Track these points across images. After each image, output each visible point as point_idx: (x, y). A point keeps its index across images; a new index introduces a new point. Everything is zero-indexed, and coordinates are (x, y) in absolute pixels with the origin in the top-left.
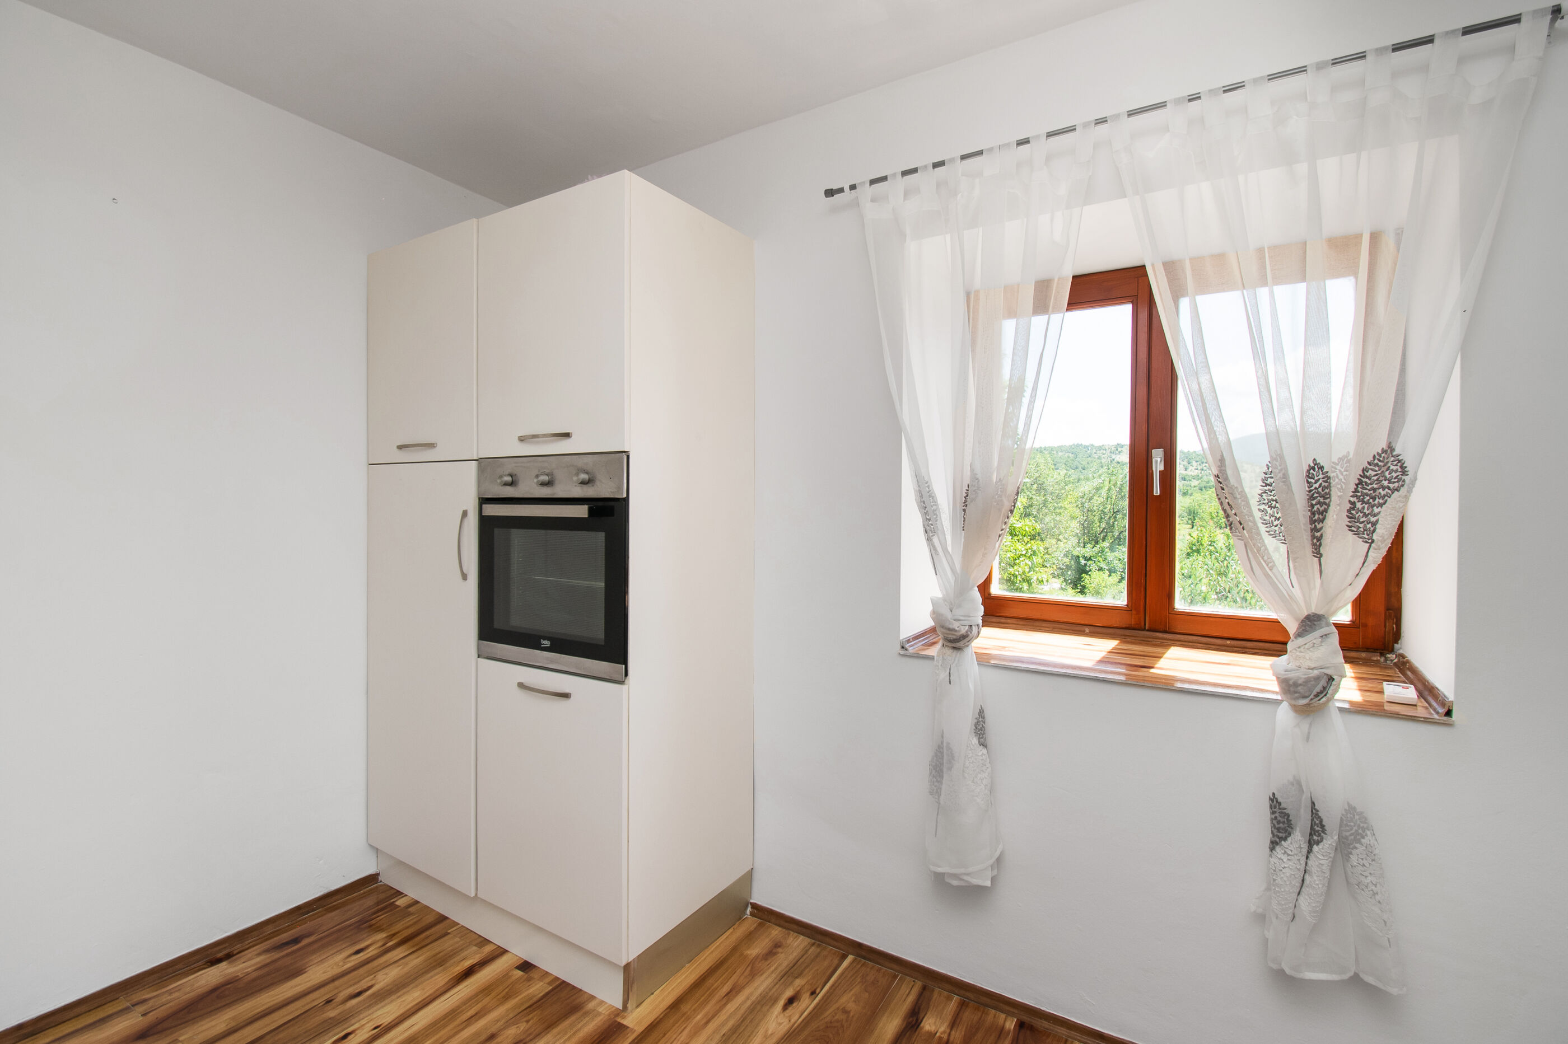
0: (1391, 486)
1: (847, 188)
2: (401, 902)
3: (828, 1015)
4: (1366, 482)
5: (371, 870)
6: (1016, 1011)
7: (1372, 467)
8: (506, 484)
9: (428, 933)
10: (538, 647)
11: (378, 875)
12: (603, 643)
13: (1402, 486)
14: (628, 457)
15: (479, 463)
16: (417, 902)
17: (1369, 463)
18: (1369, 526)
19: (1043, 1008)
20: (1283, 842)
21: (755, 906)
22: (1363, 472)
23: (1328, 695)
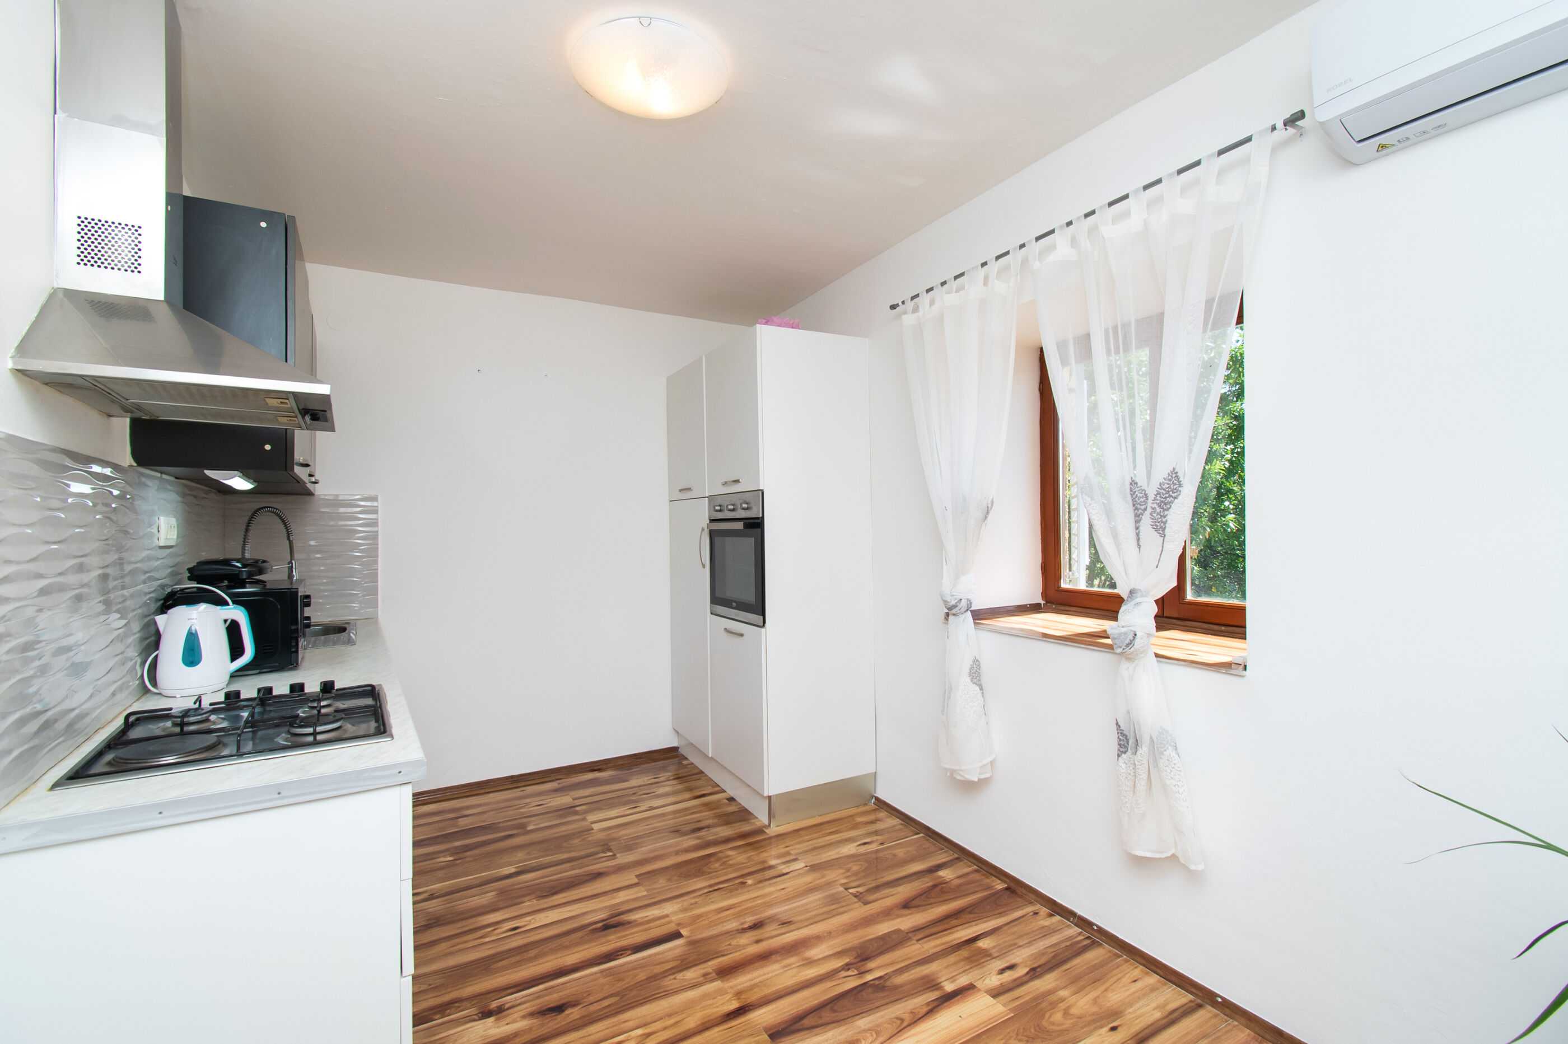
0: (1173, 495)
1: (900, 304)
2: (685, 762)
3: (881, 854)
4: (1163, 493)
5: (675, 744)
6: (1008, 881)
7: (1167, 482)
8: (717, 511)
9: (690, 777)
10: (731, 607)
11: (678, 748)
12: (754, 603)
13: (1179, 495)
14: (763, 493)
15: (709, 499)
16: (693, 764)
17: (1165, 479)
18: (1162, 524)
19: (1024, 881)
20: (1123, 755)
21: (877, 799)
22: (1160, 486)
23: (1134, 646)
